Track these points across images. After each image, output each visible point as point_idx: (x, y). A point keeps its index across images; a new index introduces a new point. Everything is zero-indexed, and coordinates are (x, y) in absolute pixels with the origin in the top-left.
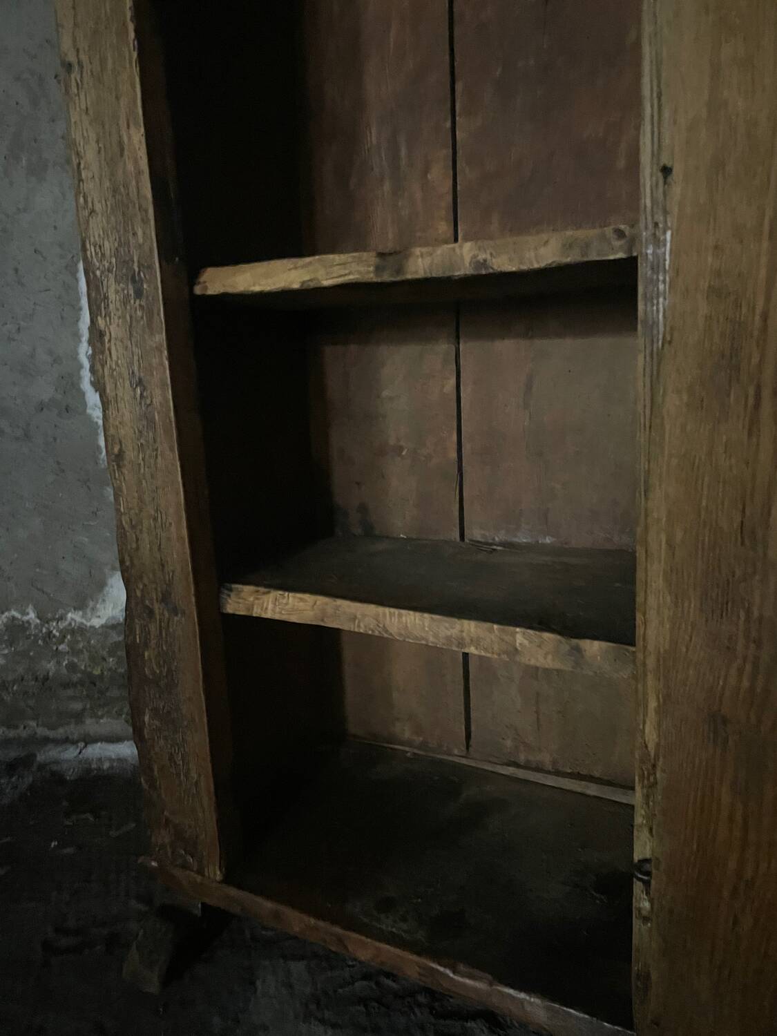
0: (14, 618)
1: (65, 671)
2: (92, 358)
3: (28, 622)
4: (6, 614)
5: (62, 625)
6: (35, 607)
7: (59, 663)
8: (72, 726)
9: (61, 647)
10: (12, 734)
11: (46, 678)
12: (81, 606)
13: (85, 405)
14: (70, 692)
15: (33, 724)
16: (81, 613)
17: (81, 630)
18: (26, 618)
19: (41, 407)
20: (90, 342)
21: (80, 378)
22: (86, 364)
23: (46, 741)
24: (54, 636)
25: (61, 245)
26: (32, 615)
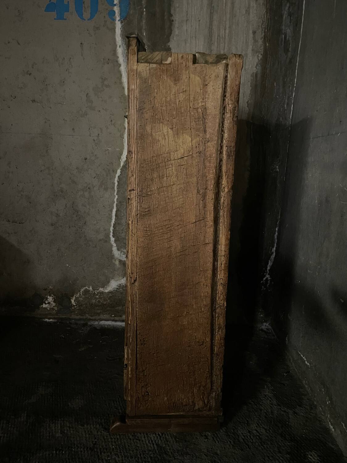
0: (86, 288)
1: (97, 303)
2: (113, 230)
3: (90, 290)
4: (85, 288)
5: (98, 291)
6: (92, 286)
7: (96, 300)
8: (97, 316)
9: (97, 296)
10: (82, 317)
11: (92, 304)
12: (103, 287)
13: (110, 240)
14: (98, 308)
15: (87, 315)
16: (103, 288)
17: (102, 293)
18: (89, 289)
19: (100, 240)
20: (113, 227)
21: (110, 234)
22: (112, 231)
23: (90, 320)
24: (96, 294)
25: (109, 205)
26: (91, 288)
